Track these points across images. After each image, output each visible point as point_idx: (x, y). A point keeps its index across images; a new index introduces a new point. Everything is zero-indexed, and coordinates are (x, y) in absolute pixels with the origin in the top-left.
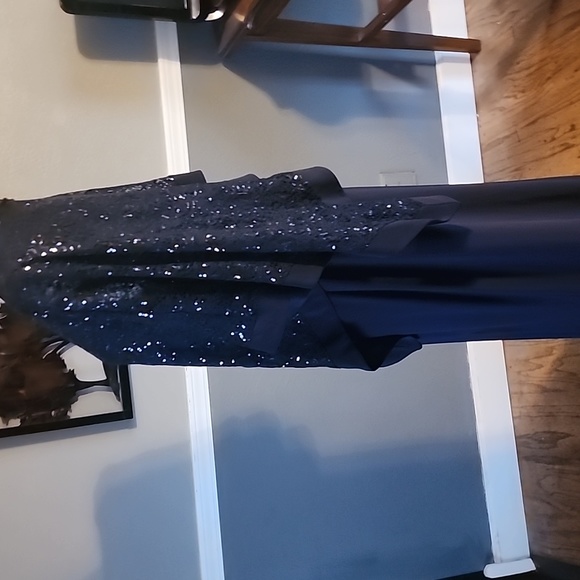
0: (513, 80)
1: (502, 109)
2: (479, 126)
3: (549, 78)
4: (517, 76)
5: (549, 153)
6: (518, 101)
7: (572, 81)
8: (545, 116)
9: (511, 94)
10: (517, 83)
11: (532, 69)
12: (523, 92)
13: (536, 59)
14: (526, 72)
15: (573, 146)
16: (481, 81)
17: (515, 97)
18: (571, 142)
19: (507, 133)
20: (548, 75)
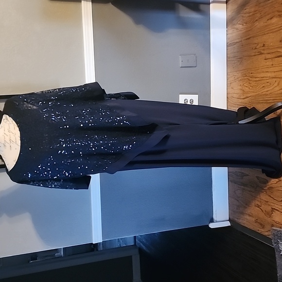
0: (243, 17)
1: (237, 29)
2: (227, 35)
3: (257, 20)
4: (244, 15)
5: (253, 54)
6: (244, 27)
7: (265, 24)
8: (253, 37)
9: (241, 23)
10: (244, 19)
11: (251, 14)
12: (246, 23)
13: (253, 10)
14: (248, 15)
15: (263, 54)
16: (230, 14)
17: (243, 25)
18: (262, 52)
19: (238, 41)
20: (257, 18)
